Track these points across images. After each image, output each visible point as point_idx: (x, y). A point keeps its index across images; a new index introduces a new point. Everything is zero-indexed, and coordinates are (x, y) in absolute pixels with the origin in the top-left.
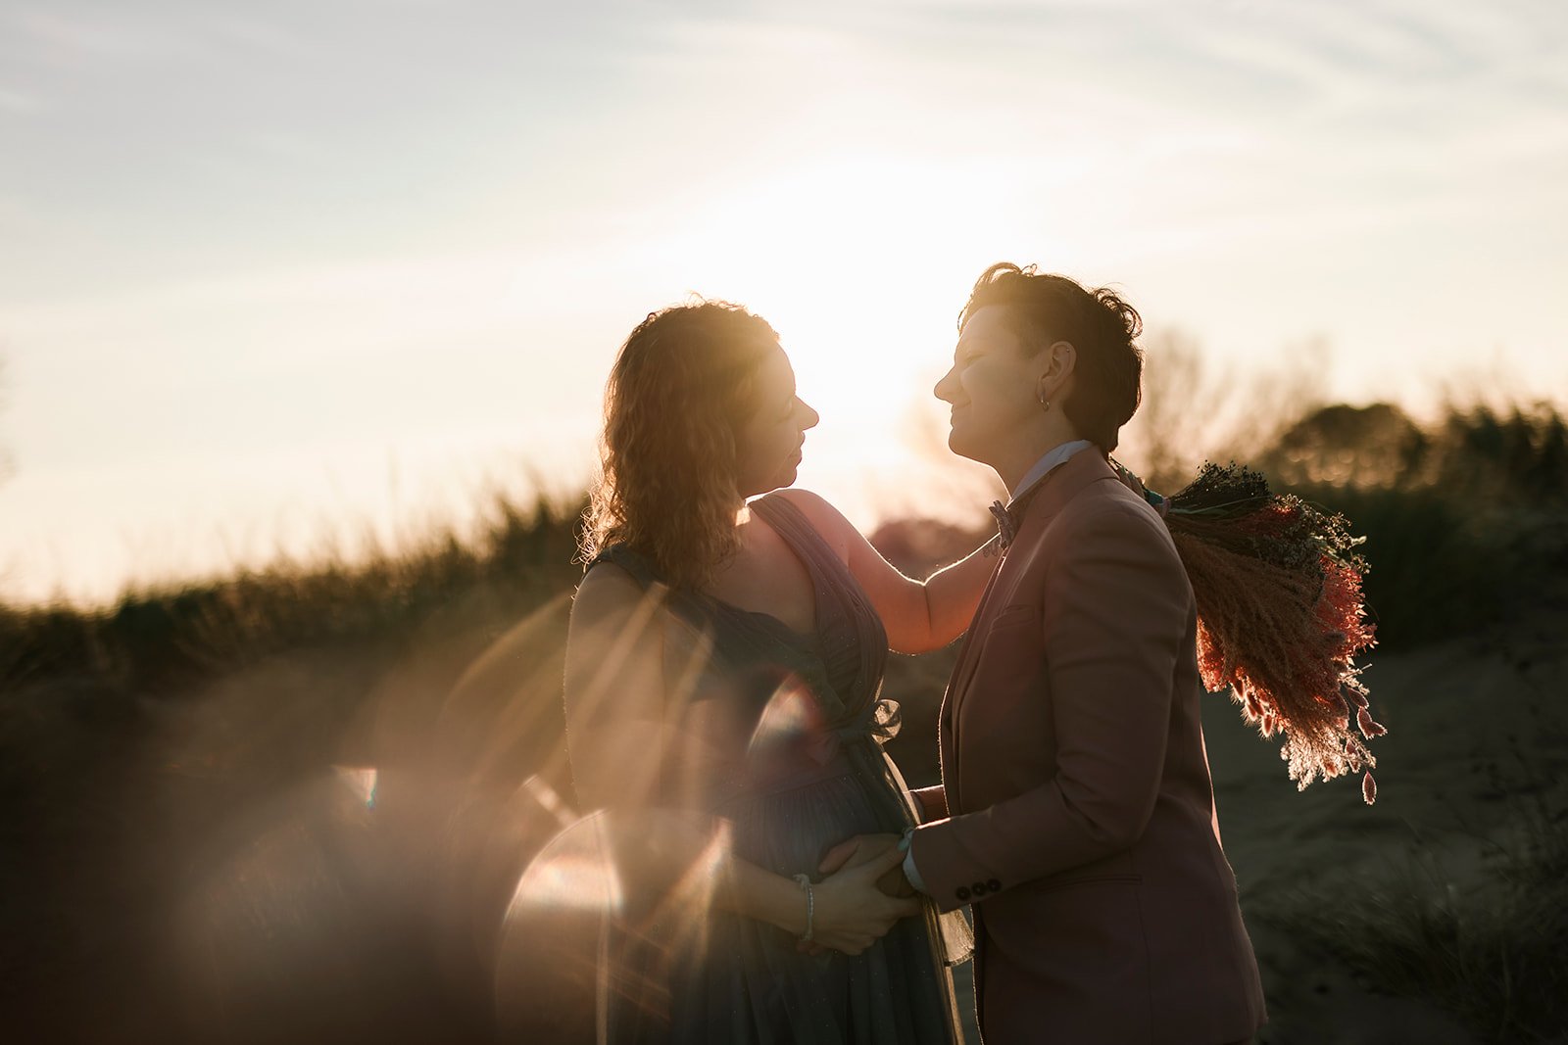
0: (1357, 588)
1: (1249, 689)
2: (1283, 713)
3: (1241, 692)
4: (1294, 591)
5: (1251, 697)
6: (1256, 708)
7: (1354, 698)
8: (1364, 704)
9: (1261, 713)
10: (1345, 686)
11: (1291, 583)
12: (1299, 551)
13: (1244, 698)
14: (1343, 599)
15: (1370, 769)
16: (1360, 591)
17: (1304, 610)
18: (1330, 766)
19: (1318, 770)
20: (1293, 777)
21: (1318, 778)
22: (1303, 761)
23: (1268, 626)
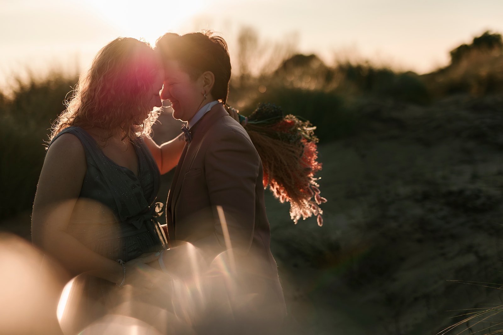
0: (315, 149)
1: (277, 186)
2: (289, 195)
3: (273, 187)
4: (293, 152)
5: (277, 189)
6: (279, 193)
7: (315, 190)
8: (318, 192)
9: (280, 194)
10: (311, 185)
11: (292, 149)
12: (295, 137)
13: (275, 191)
14: (311, 154)
15: (320, 214)
16: (316, 151)
17: (297, 159)
18: (305, 214)
19: (301, 215)
20: (292, 218)
21: (302, 218)
22: (296, 213)
23: (285, 165)
